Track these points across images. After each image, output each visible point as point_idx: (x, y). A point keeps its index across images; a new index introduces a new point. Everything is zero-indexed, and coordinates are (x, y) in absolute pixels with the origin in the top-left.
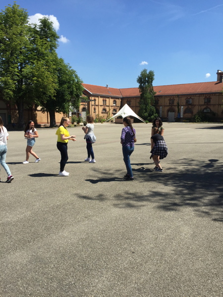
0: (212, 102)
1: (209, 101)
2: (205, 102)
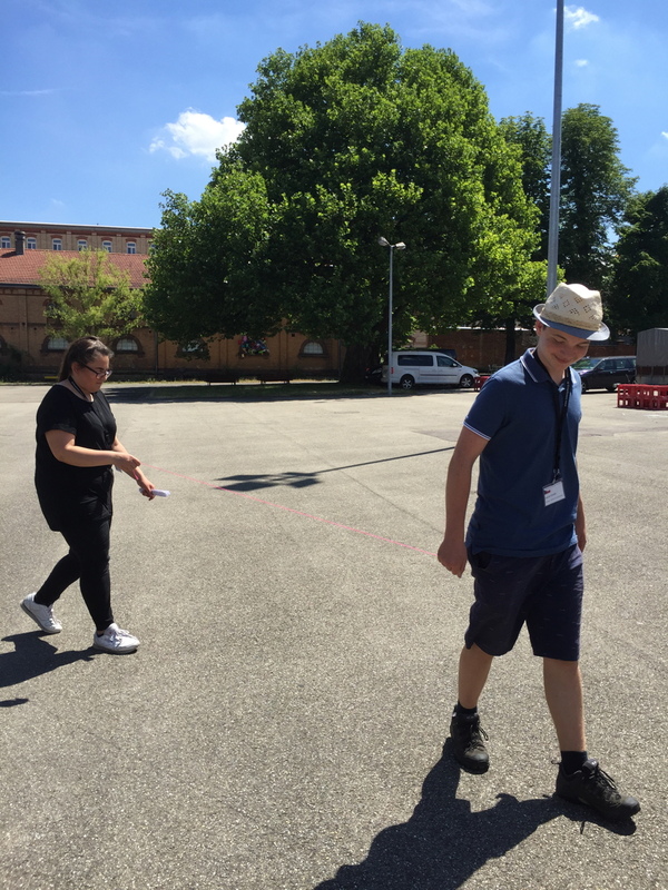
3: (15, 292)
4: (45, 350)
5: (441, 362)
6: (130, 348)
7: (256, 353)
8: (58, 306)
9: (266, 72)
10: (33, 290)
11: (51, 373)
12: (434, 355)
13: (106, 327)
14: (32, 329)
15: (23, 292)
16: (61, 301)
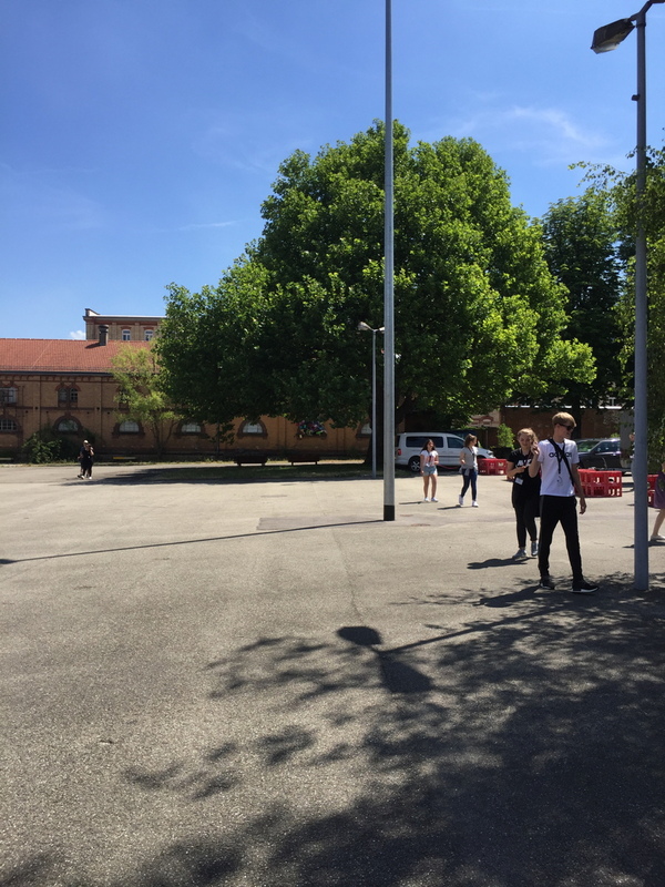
0: (82, 400)
1: (74, 398)
2: (60, 401)
3: (92, 380)
4: (117, 432)
5: (453, 443)
6: (194, 430)
7: (314, 434)
8: (128, 393)
9: (286, 172)
10: (107, 377)
11: (120, 454)
12: (445, 436)
13: (167, 410)
14: (105, 413)
15: (100, 379)
16: (129, 387)
